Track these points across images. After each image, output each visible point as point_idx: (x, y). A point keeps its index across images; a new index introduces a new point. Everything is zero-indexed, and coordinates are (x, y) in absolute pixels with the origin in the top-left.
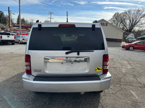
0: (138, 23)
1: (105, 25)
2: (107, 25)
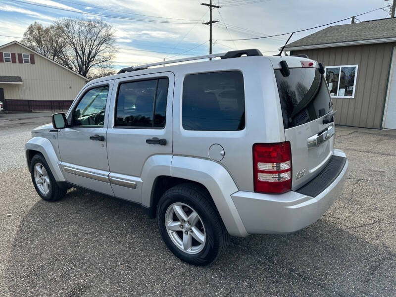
0: (96, 58)
1: (27, 62)
2: (33, 62)
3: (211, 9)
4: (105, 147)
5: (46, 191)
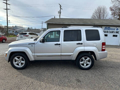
3: (7, 5)
4: (60, 47)
5: (20, 66)
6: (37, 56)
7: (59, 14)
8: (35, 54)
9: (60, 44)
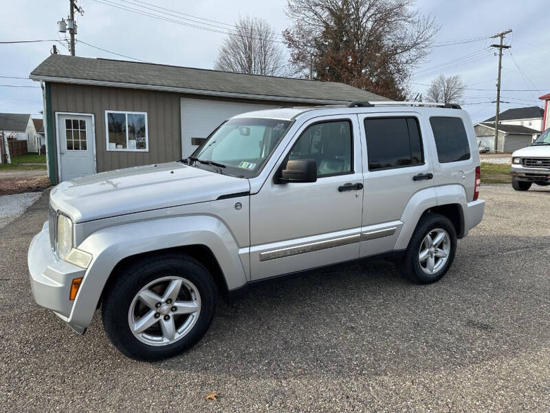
4: (360, 197)
5: (173, 335)
6: (265, 258)
7: (68, 34)
8: (254, 249)
9: (359, 186)
